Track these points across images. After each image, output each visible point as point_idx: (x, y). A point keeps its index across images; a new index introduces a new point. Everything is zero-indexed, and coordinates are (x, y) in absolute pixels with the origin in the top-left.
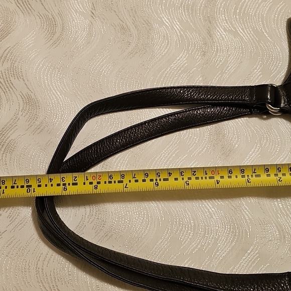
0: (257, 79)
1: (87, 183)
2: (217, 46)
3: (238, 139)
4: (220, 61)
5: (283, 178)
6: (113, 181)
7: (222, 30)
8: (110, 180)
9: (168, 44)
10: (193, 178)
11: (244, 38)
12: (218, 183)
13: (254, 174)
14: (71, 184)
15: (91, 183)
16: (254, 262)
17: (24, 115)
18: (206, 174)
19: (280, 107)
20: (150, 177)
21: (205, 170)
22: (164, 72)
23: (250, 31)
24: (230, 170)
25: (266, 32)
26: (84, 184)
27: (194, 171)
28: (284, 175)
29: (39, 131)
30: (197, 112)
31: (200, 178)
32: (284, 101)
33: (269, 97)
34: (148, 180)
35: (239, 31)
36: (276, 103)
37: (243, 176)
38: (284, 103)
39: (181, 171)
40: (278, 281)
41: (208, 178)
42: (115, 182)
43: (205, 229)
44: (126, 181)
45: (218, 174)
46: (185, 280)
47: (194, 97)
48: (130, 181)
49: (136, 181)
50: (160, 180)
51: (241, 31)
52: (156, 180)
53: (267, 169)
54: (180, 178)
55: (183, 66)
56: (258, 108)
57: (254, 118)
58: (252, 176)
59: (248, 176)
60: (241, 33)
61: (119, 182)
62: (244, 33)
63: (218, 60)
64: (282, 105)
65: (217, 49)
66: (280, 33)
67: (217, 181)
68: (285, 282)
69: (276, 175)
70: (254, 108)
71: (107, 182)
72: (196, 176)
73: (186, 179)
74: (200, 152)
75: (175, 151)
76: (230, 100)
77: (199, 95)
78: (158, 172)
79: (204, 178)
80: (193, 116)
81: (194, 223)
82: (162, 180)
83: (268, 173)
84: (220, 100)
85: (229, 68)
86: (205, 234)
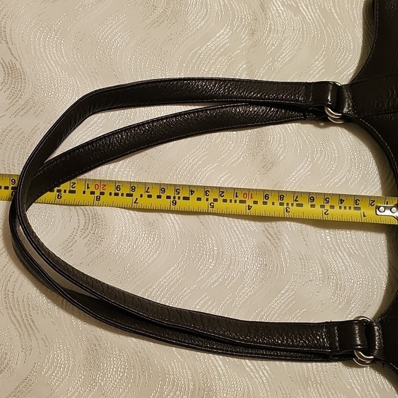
0: (317, 74)
1: (88, 191)
2: (270, 25)
3: (285, 148)
4: (273, 45)
5: (330, 211)
6: (120, 193)
7: (279, 3)
8: (117, 192)
9: (206, 14)
10: (220, 200)
11: (307, 17)
12: (249, 209)
13: (295, 203)
14: (67, 191)
15: (92, 193)
16: (288, 305)
17: (4, 90)
18: (237, 197)
19: (342, 113)
20: (167, 194)
21: (236, 191)
22: (197, 51)
23: (316, 9)
24: (266, 195)
25: (336, 12)
26: (84, 192)
27: (222, 191)
28: (332, 207)
29: (22, 112)
30: (236, 110)
31: (228, 201)
32: (349, 105)
33: (329, 98)
34: (164, 196)
35: (301, 8)
36: (337, 107)
37: (281, 204)
38: (348, 108)
39: (207, 190)
40: (313, 332)
41: (238, 201)
42: (122, 195)
43: (231, 259)
44: (136, 195)
45: (252, 198)
46: (197, 328)
47: (233, 92)
48: (141, 196)
49: (150, 196)
50: (179, 198)
51: (304, 8)
52: (174, 198)
53: (312, 197)
54: (204, 199)
55: (223, 46)
56: (314, 112)
57: (308, 125)
58: (292, 205)
59: (288, 204)
60: (304, 10)
61: (128, 195)
62: (307, 11)
63: (269, 43)
64: (345, 110)
65: (270, 28)
66: (354, 17)
67: (249, 206)
68: (322, 334)
69: (322, 206)
70: (309, 112)
71: (113, 194)
72: (223, 198)
73: (211, 200)
74: (234, 162)
75: (202, 158)
76: (280, 100)
77: (239, 91)
78: (177, 188)
79: (233, 201)
80: (230, 116)
81: (218, 250)
82: (181, 198)
83: (312, 203)
84: (267, 99)
85: (284, 55)
86: (230, 265)
